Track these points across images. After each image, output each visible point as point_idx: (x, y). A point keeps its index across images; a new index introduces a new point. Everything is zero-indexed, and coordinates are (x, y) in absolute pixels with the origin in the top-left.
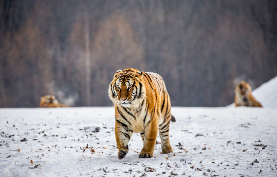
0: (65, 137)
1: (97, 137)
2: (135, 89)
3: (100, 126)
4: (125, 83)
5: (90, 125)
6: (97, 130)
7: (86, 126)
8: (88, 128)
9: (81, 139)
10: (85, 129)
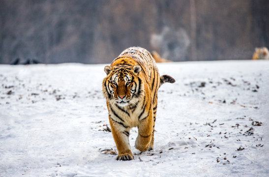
0: (171, 93)
1: (203, 92)
2: (134, 85)
3: (206, 80)
4: (123, 78)
5: (196, 80)
6: (203, 85)
7: (192, 81)
8: (194, 83)
9: (187, 94)
10: (191, 84)
